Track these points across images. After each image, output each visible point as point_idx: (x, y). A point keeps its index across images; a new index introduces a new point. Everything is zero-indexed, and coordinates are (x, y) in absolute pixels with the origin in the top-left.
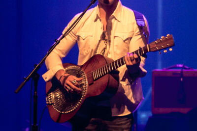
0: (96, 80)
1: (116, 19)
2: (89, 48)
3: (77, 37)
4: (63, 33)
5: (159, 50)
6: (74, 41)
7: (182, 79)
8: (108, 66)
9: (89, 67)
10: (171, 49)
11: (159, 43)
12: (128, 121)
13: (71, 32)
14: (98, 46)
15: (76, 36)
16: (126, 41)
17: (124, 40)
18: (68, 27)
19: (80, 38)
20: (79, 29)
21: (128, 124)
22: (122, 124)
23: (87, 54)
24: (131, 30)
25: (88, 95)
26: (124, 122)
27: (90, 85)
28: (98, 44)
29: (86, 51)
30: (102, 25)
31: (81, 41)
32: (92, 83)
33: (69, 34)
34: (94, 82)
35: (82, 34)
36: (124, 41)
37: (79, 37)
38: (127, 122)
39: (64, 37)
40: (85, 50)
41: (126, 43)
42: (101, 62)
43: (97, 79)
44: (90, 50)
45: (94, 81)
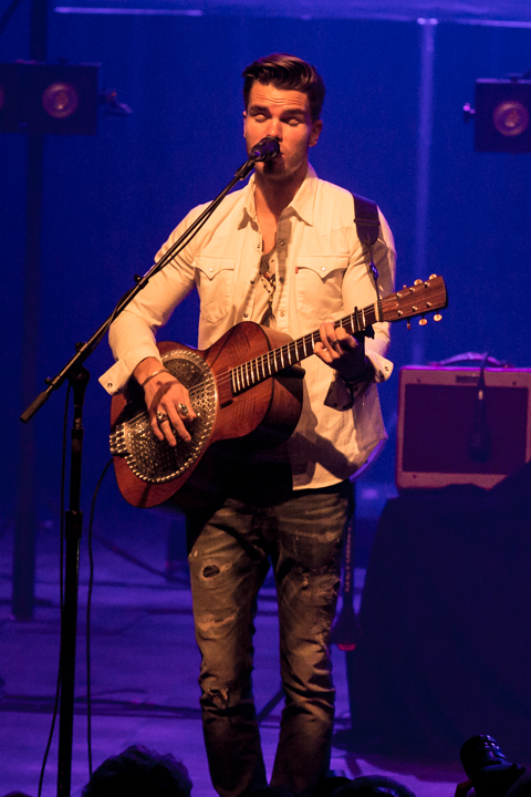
0: (239, 393)
1: (300, 219)
2: (225, 304)
3: (193, 272)
4: (157, 259)
5: (408, 319)
6: (187, 284)
7: (481, 394)
8: (272, 357)
9: (225, 357)
10: (437, 318)
11: (405, 299)
12: (339, 506)
13: (176, 258)
14: (248, 298)
15: (192, 268)
16: (331, 280)
17: (323, 276)
18: (170, 243)
19: (201, 274)
20: (199, 248)
21: (340, 514)
22: (320, 517)
23: (222, 319)
24: (342, 250)
25: (216, 433)
26: (325, 511)
27: (223, 405)
28: (250, 292)
29: (217, 312)
30: (261, 237)
31: (204, 283)
32: (230, 402)
33: (172, 262)
34: (235, 399)
35: (207, 263)
36: (324, 280)
37: (198, 271)
38: (336, 511)
39: (159, 269)
40: (213, 309)
41: (331, 285)
42: (255, 344)
43: (243, 391)
44: (229, 308)
45: (235, 395)
